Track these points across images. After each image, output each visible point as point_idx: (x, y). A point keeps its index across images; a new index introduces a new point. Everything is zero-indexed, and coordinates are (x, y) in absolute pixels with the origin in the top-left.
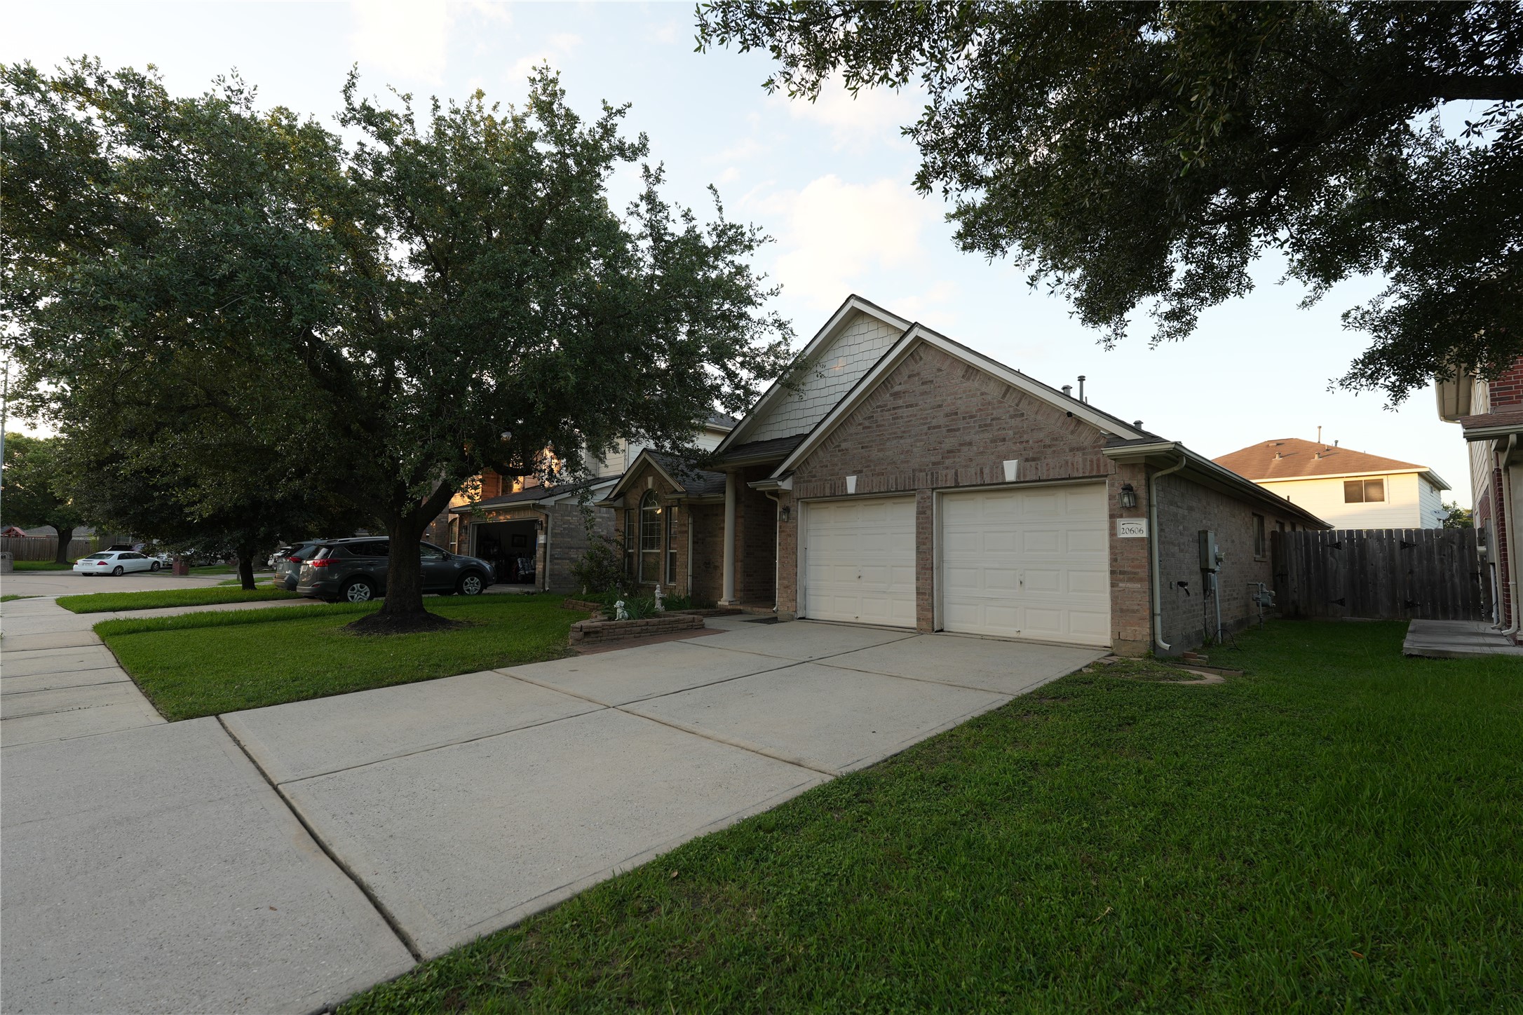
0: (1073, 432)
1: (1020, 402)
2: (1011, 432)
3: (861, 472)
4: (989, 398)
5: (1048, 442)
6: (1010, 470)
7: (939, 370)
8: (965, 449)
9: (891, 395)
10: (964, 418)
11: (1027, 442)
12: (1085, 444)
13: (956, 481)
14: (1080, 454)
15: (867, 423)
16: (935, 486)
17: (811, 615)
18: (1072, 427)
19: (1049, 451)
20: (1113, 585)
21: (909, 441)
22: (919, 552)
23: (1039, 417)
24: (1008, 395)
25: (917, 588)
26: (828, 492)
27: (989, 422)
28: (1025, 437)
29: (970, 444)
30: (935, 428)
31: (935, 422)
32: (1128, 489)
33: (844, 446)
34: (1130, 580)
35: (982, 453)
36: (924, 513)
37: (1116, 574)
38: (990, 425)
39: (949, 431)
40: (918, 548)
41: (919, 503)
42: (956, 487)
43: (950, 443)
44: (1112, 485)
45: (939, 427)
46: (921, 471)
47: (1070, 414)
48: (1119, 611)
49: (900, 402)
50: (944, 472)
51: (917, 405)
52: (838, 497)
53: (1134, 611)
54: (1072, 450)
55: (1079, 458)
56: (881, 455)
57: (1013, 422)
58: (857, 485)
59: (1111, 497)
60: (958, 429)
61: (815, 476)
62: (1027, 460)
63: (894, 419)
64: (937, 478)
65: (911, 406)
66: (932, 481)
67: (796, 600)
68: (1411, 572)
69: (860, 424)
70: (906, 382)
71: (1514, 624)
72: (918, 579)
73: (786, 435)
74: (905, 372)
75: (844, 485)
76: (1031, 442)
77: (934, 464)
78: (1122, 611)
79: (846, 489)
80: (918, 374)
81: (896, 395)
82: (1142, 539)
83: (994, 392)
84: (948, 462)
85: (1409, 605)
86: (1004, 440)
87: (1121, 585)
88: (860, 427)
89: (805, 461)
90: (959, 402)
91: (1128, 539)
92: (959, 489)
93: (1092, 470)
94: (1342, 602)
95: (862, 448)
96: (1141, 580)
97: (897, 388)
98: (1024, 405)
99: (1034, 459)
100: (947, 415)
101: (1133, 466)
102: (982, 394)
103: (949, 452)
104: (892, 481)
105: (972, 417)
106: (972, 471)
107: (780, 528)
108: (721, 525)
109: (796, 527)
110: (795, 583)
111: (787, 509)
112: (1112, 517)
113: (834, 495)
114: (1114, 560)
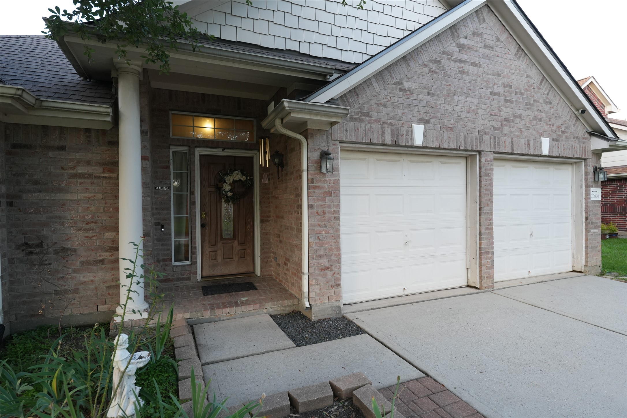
0: (574, 125)
1: (549, 92)
2: (544, 115)
3: (428, 122)
4: (532, 81)
5: (563, 128)
6: (545, 146)
7: (498, 39)
8: (517, 121)
10: (516, 93)
11: (553, 125)
12: (580, 135)
13: (512, 148)
14: (578, 141)
15: (433, 67)
16: (497, 150)
18: (574, 122)
19: (564, 135)
20: (587, 232)
21: (475, 100)
23: (559, 108)
24: (543, 84)
26: (387, 140)
27: (532, 102)
28: (552, 122)
31: (495, 89)
32: (595, 169)
33: (407, 85)
34: (595, 228)
37: (589, 224)
39: (506, 101)
41: (483, 164)
42: (512, 154)
43: (506, 113)
44: (587, 166)
46: (485, 133)
47: (584, 111)
49: (466, 57)
50: (504, 138)
51: (480, 66)
52: (399, 148)
54: (574, 138)
55: (577, 144)
57: (545, 107)
58: (425, 136)
59: (587, 174)
61: (367, 115)
62: (553, 140)
63: (460, 72)
64: (498, 143)
65: (476, 65)
66: (495, 145)
67: (340, 284)
69: (425, 65)
75: (410, 133)
76: (555, 126)
77: (495, 129)
78: (592, 247)
79: (412, 139)
80: (481, 34)
81: (461, 47)
82: (598, 201)
83: (534, 78)
84: (506, 130)
86: (540, 120)
87: (592, 231)
88: (425, 70)
89: (354, 91)
90: (513, 77)
91: (594, 201)
92: (511, 156)
93: (582, 154)
95: (429, 94)
96: (598, 227)
97: (463, 41)
98: (551, 96)
99: (556, 140)
100: (504, 86)
103: (506, 120)
105: (521, 94)
106: (523, 141)
107: (311, 181)
108: (82, 169)
109: (337, 182)
110: (338, 261)
111: (325, 155)
112: (587, 186)
113: (396, 145)
114: (587, 215)
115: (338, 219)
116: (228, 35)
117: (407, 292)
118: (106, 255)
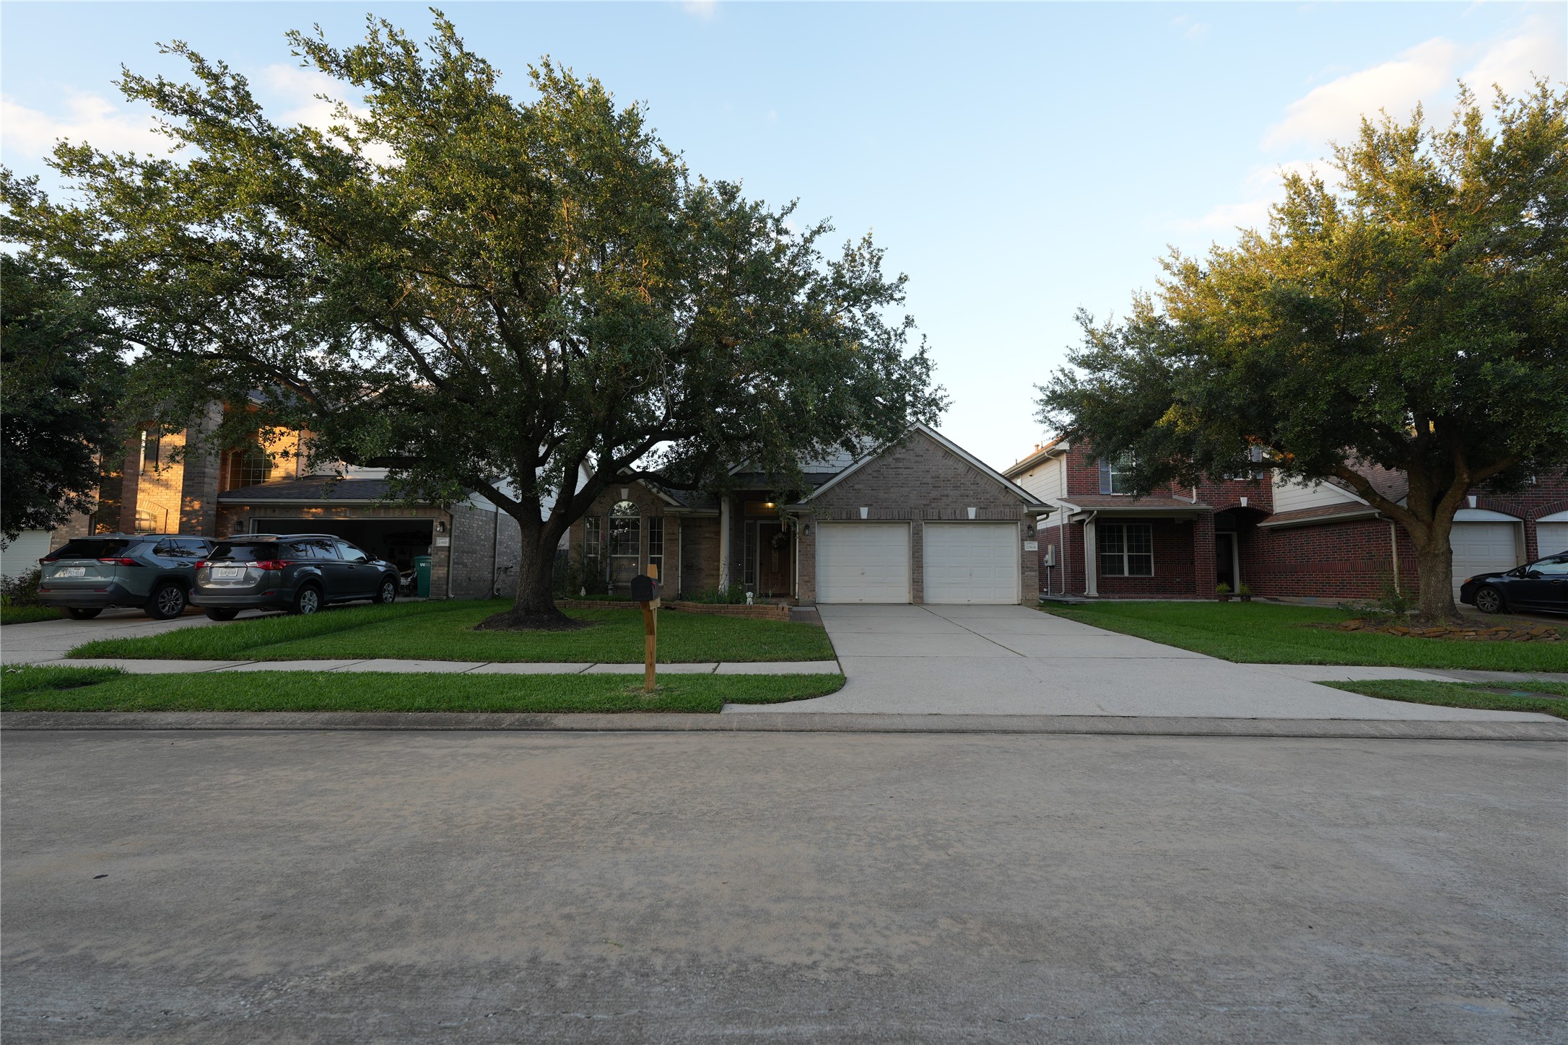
0: (1004, 497)
1: (976, 476)
2: (972, 493)
3: (871, 505)
4: (960, 472)
5: (993, 500)
6: (972, 513)
8: (944, 498)
9: (894, 459)
10: (944, 481)
11: (981, 499)
12: (1011, 503)
13: (939, 516)
14: (1010, 507)
15: (875, 474)
16: (925, 518)
17: (824, 600)
18: (1004, 494)
19: (992, 504)
20: (1023, 574)
21: (907, 489)
22: (912, 557)
23: (987, 486)
24: (971, 471)
25: (912, 579)
26: (844, 516)
27: (959, 485)
28: (980, 496)
29: (948, 496)
30: (925, 484)
31: (924, 481)
32: (1030, 527)
33: (857, 487)
34: (1029, 572)
35: (954, 502)
36: (917, 534)
37: (1024, 568)
38: (960, 487)
39: (934, 487)
40: (912, 555)
41: (914, 528)
42: (938, 520)
43: (934, 494)
44: (1021, 524)
45: (928, 483)
46: (916, 508)
47: (1006, 487)
48: (1025, 586)
49: (901, 465)
50: (931, 511)
52: (853, 520)
53: (1032, 586)
54: (1005, 505)
55: (1007, 510)
56: (886, 496)
57: (972, 487)
58: (868, 513)
59: (1022, 531)
60: (940, 487)
61: (833, 505)
62: (980, 508)
63: (896, 474)
64: (926, 514)
66: (923, 515)
67: (817, 591)
69: (870, 474)
71: (1087, 590)
72: (912, 573)
75: (859, 513)
76: (983, 499)
77: (924, 505)
78: (1027, 586)
79: (860, 515)
80: (913, 450)
81: (897, 460)
82: (1036, 551)
83: (961, 468)
84: (933, 505)
86: (968, 496)
87: (1026, 573)
88: (870, 477)
89: (824, 494)
90: (940, 471)
91: (1030, 551)
92: (940, 521)
93: (1013, 516)
95: (872, 490)
96: (1035, 571)
97: (898, 456)
98: (978, 479)
99: (984, 508)
100: (933, 478)
101: (1032, 516)
102: (956, 468)
103: (934, 499)
104: (895, 513)
105: (948, 481)
106: (949, 511)
107: (800, 539)
108: (707, 535)
109: (815, 539)
110: (814, 578)
111: (807, 527)
112: (1022, 540)
113: (850, 519)
114: (1023, 561)
115: (814, 557)
117: (863, 602)
118: (714, 572)
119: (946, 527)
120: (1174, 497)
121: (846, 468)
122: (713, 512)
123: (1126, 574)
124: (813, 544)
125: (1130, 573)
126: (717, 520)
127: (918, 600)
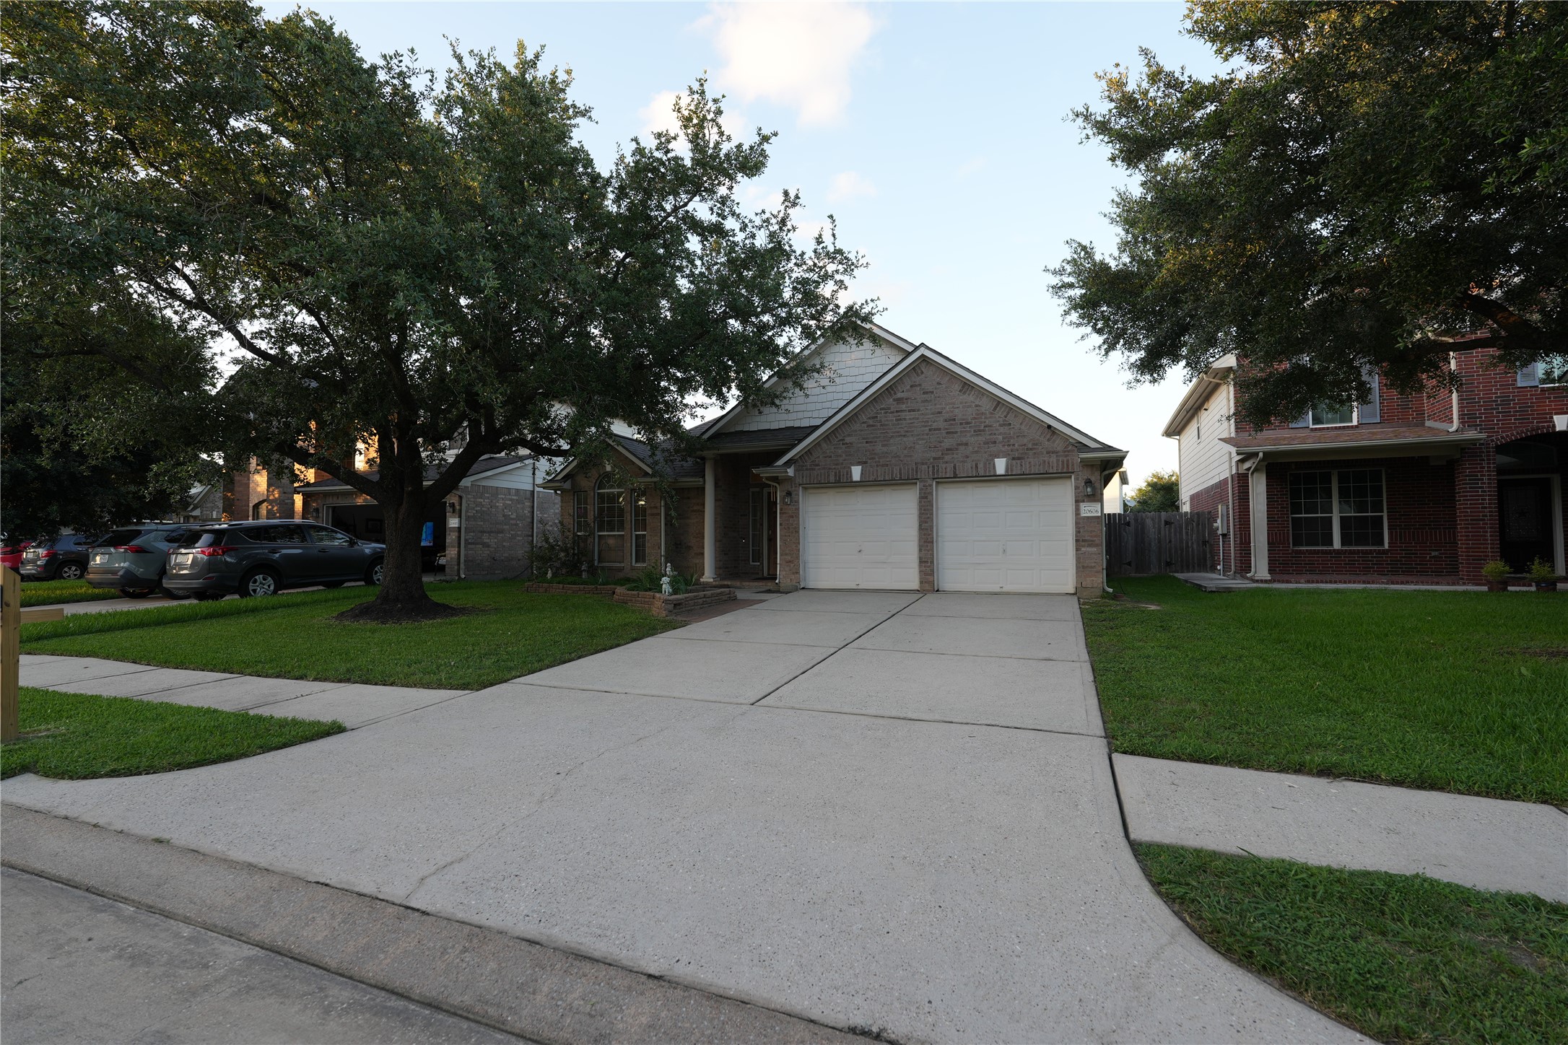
0: (1049, 440)
1: (1008, 413)
2: (1001, 437)
3: (866, 463)
4: (983, 410)
5: (1030, 446)
6: (1001, 466)
7: (939, 384)
8: (962, 448)
9: (894, 400)
10: (961, 424)
11: (1014, 445)
12: (1059, 449)
13: (955, 473)
14: (1054, 456)
15: (871, 422)
16: (936, 476)
17: (811, 585)
18: (1048, 436)
19: (1031, 453)
20: (1077, 550)
21: (911, 439)
22: (921, 528)
23: (1023, 427)
24: (998, 407)
25: (920, 558)
26: (832, 479)
27: (982, 428)
28: (1012, 442)
29: (967, 444)
30: (935, 430)
31: (935, 425)
32: (1088, 482)
33: (848, 440)
34: (1089, 546)
35: (977, 452)
36: (926, 498)
37: (1079, 542)
38: (984, 431)
39: (947, 433)
40: (920, 525)
41: (921, 490)
42: (954, 477)
43: (948, 443)
44: (1076, 479)
45: (940, 429)
46: (923, 464)
47: (1049, 427)
48: (1082, 567)
49: (903, 407)
50: (944, 466)
51: (918, 410)
52: (842, 483)
53: (1092, 567)
54: (1048, 453)
55: (1053, 459)
56: (885, 449)
57: (1002, 430)
58: (862, 474)
59: (1076, 488)
60: (956, 432)
61: (818, 465)
62: (1013, 459)
63: (897, 420)
64: (937, 470)
65: (914, 411)
66: (933, 472)
67: (798, 573)
68: (1170, 542)
70: (908, 391)
71: (1253, 570)
72: (920, 550)
73: (775, 426)
74: (908, 382)
75: (850, 474)
76: (1016, 445)
77: (935, 459)
78: (1083, 567)
79: (851, 476)
80: (920, 385)
81: (899, 401)
82: (1098, 517)
83: (987, 405)
84: (947, 458)
85: (1168, 564)
86: (995, 442)
87: (1083, 549)
88: (867, 425)
89: (808, 452)
90: (957, 410)
91: (1088, 518)
92: (956, 479)
93: (1063, 468)
94: (1129, 564)
95: (867, 442)
96: (1097, 545)
97: (900, 395)
98: (1010, 418)
99: (1019, 459)
100: (946, 421)
101: (1092, 466)
102: (977, 406)
103: (947, 450)
104: (896, 471)
105: (967, 423)
106: (968, 465)
107: (781, 509)
108: (695, 508)
109: (798, 509)
110: (798, 558)
111: (789, 494)
112: (1077, 501)
113: (839, 482)
114: (1078, 532)
115: (798, 532)
116: (753, 427)
117: (860, 587)
119: (970, 486)
120: (1428, 424)
121: (830, 418)
122: (695, 481)
123: (1337, 544)
124: (796, 515)
125: (1343, 544)
126: (702, 490)
127: (927, 587)
